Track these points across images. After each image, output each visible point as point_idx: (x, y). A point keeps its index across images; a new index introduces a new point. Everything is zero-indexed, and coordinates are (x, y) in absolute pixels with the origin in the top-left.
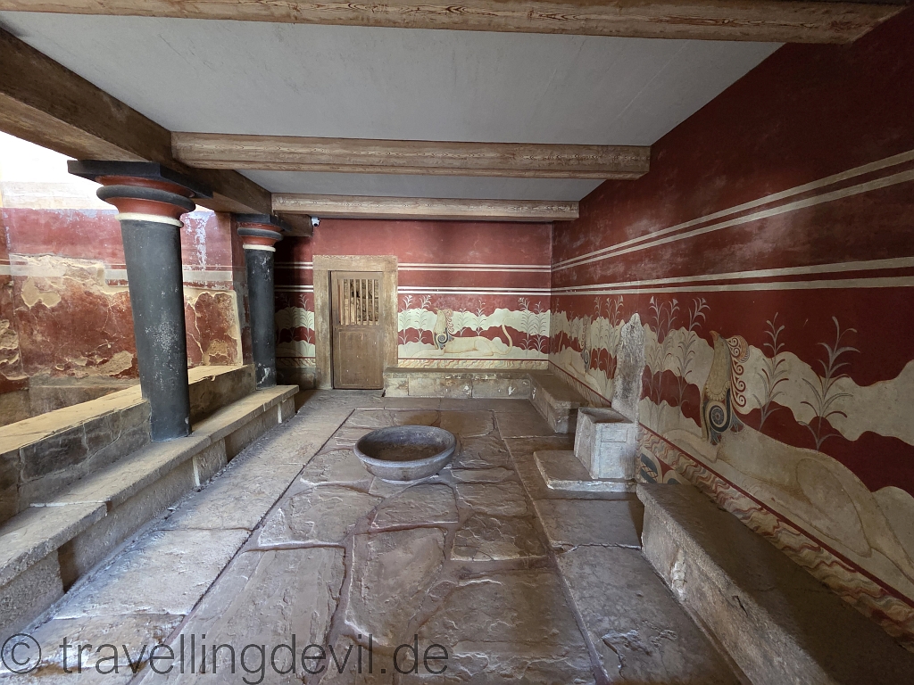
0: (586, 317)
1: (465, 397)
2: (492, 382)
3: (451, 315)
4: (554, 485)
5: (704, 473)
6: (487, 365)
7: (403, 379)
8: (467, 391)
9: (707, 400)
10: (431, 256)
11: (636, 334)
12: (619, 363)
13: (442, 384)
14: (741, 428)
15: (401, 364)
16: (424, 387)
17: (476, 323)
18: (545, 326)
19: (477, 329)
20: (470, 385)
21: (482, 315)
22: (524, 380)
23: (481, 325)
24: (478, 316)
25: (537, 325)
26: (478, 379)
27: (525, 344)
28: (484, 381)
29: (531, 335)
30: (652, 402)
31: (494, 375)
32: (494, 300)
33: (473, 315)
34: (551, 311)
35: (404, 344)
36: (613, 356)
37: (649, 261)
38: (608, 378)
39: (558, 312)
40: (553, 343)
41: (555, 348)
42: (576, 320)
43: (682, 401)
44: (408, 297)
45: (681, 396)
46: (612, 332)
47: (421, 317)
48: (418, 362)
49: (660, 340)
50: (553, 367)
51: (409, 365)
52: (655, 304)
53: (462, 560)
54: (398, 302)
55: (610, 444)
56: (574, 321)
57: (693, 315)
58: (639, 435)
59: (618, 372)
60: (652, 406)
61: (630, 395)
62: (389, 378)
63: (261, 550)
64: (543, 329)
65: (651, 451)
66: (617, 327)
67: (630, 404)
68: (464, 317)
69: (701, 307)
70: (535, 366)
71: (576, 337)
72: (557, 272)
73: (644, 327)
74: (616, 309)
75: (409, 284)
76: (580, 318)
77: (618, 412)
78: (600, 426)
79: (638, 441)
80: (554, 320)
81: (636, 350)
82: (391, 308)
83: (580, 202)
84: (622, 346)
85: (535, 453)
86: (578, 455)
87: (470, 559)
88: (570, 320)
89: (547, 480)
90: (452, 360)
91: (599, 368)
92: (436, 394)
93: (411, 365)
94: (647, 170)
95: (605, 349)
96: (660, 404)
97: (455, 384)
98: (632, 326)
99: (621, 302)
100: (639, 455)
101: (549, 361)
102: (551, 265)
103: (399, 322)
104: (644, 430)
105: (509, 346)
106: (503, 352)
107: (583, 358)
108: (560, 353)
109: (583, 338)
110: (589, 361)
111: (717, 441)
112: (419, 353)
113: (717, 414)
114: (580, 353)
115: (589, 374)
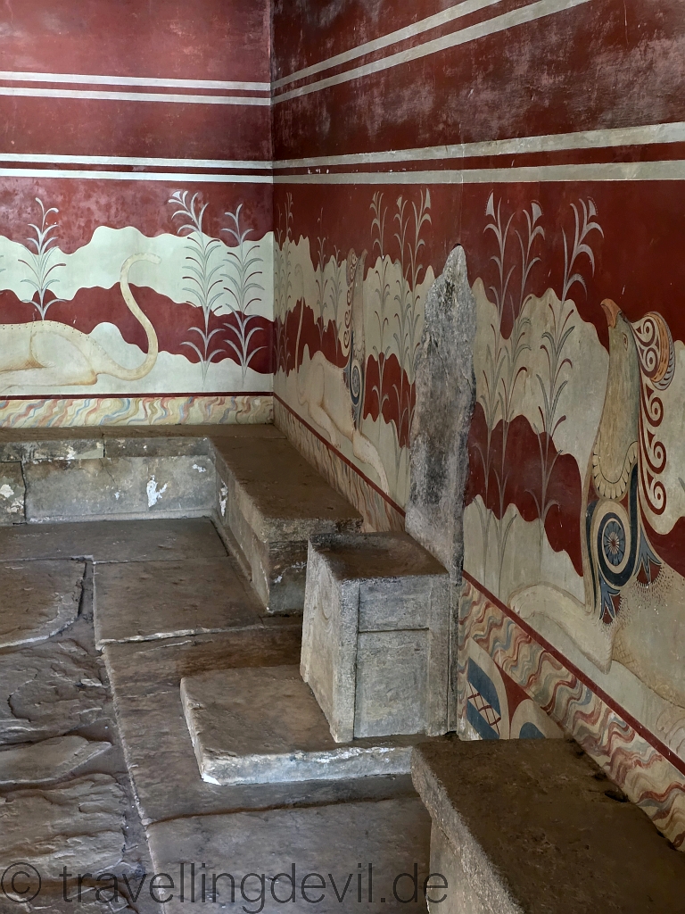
2: (91, 468)
4: (222, 773)
5: (588, 701)
6: (79, 415)
8: (7, 502)
9: (594, 498)
11: (458, 310)
12: (420, 398)
14: (656, 571)
17: (30, 275)
18: (259, 287)
19: (37, 294)
20: (17, 481)
21: (51, 250)
22: (195, 458)
23: (48, 284)
24: (35, 251)
25: (235, 282)
26: (45, 463)
27: (200, 343)
28: (63, 465)
29: (218, 314)
30: (489, 510)
31: (94, 447)
32: (88, 197)
33: (18, 249)
34: (276, 237)
36: (411, 378)
37: (484, 80)
38: (401, 443)
39: (291, 241)
40: (282, 340)
41: (287, 355)
42: (332, 266)
43: (546, 504)
45: (545, 489)
46: (409, 305)
49: (506, 328)
50: (284, 414)
52: (496, 217)
55: (383, 636)
56: (327, 268)
57: (570, 255)
58: (462, 608)
59: (418, 426)
60: (489, 522)
61: (444, 493)
64: (253, 293)
65: (487, 649)
66: (418, 289)
67: (443, 519)
69: (586, 229)
70: (232, 413)
71: (332, 319)
72: (286, 105)
73: (473, 288)
74: (417, 233)
76: (340, 261)
77: (418, 543)
78: (352, 589)
79: (460, 623)
80: (283, 266)
81: (456, 359)
84: (426, 346)
85: (186, 680)
86: (310, 676)
88: (319, 266)
89: (202, 760)
91: (382, 416)
95: (394, 358)
96: (503, 514)
98: (448, 285)
99: (427, 210)
100: (464, 664)
101: (274, 395)
102: (271, 81)
104: (473, 592)
105: (146, 351)
106: (129, 371)
107: (347, 385)
108: (298, 371)
109: (348, 323)
110: (362, 392)
111: (612, 610)
113: (613, 535)
114: (342, 370)
115: (361, 434)
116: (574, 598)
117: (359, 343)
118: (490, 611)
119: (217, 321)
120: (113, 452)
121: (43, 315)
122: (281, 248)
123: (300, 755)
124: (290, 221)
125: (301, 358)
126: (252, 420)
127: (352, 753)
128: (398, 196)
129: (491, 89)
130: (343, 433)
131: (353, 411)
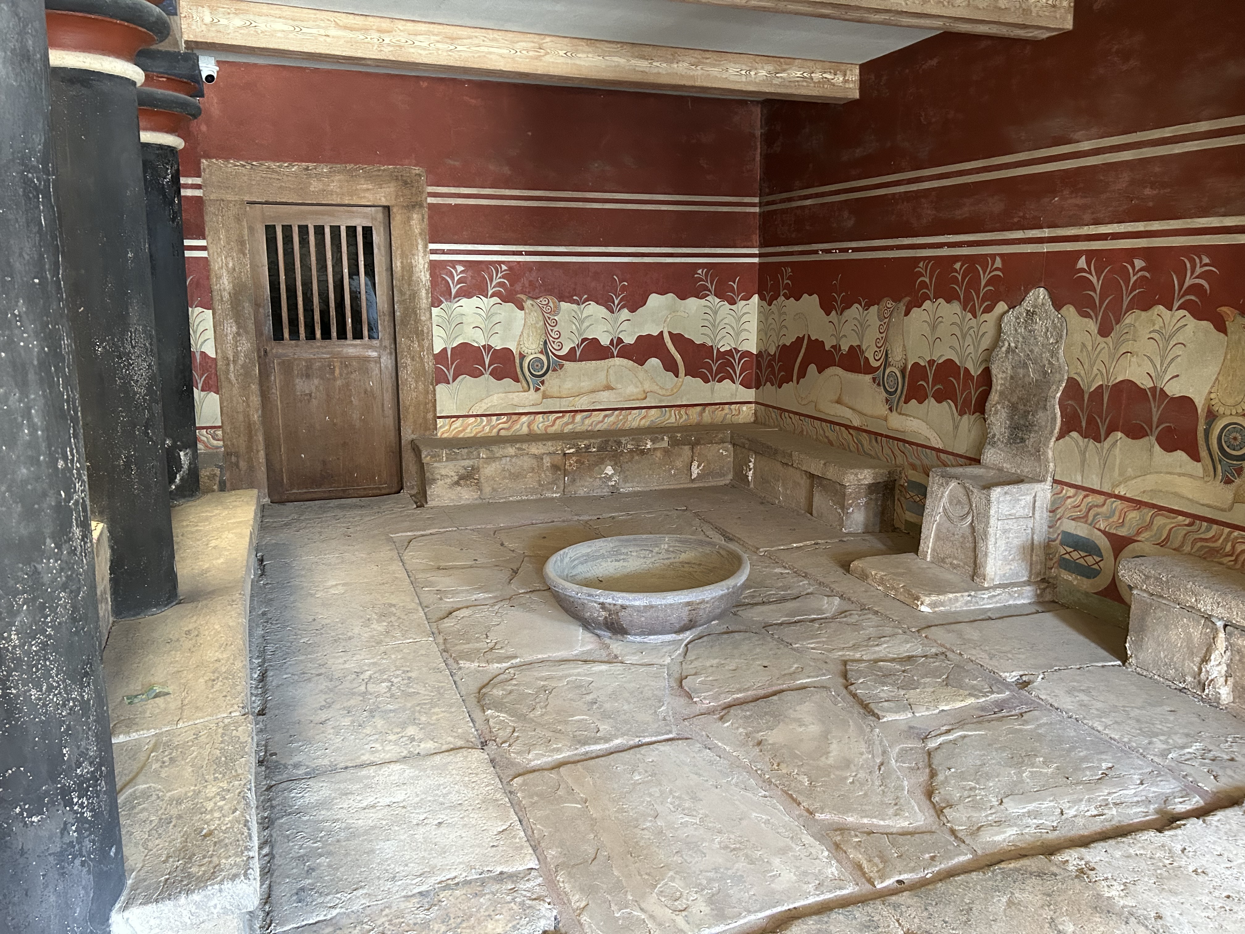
0: (890, 304)
1: (606, 492)
2: (659, 454)
3: (556, 311)
4: (933, 605)
5: (1208, 530)
6: (635, 420)
7: (467, 463)
8: (610, 478)
9: (1212, 416)
10: (506, 170)
11: (1039, 325)
12: (997, 382)
13: (555, 467)
15: (444, 429)
16: (515, 476)
17: (609, 327)
18: (748, 331)
19: (612, 341)
20: (616, 464)
21: (622, 310)
22: (721, 446)
23: (619, 333)
24: (612, 312)
25: (733, 328)
26: (631, 451)
27: (710, 371)
28: (643, 452)
29: (722, 350)
30: (1086, 440)
31: (663, 439)
32: (645, 274)
33: (601, 311)
34: (762, 298)
35: (449, 383)
36: (975, 371)
37: (1072, 192)
38: (962, 413)
39: (788, 299)
40: (770, 365)
41: (778, 374)
42: (855, 310)
43: (1157, 427)
44: (454, 268)
45: (1155, 419)
46: (972, 327)
47: (489, 317)
48: (484, 423)
49: (1105, 331)
50: (774, 414)
51: (464, 430)
52: (1090, 269)
53: (897, 718)
54: (431, 281)
55: (1009, 522)
56: (847, 313)
57: (1181, 285)
58: (1053, 503)
59: (996, 398)
60: (1087, 447)
61: (1032, 435)
62: (436, 461)
63: (543, 769)
64: (744, 335)
65: (1086, 522)
66: (986, 316)
67: (1033, 451)
68: (584, 316)
69: (1198, 271)
70: (729, 416)
71: (855, 344)
72: (784, 211)
73: (1061, 311)
74: (983, 283)
75: (456, 237)
76: (867, 307)
77: (1001, 470)
78: (996, 493)
79: (1050, 512)
80: (773, 316)
81: (1041, 354)
82: (414, 296)
83: (862, 67)
84: (1004, 349)
85: (856, 563)
86: (933, 556)
87: (910, 715)
88: (834, 312)
89: (918, 599)
90: (561, 415)
91: (932, 399)
92: (543, 490)
93: (468, 430)
94: (1069, 25)
95: (950, 361)
96: (1105, 439)
97: (583, 463)
98: (1028, 311)
99: (997, 269)
100: (1056, 535)
101: (756, 403)
102: (760, 196)
103: (436, 331)
104: (1067, 491)
105: (677, 376)
106: (667, 390)
107: (879, 384)
108: (798, 383)
109: (879, 345)
110: (901, 387)
111: (1233, 476)
112: (486, 401)
113: (1234, 434)
114: (871, 376)
115: (900, 414)
116: (1191, 476)
117: (897, 356)
118: (1089, 499)
119: (722, 355)
120: (674, 443)
121: (615, 354)
122: (770, 304)
123: (973, 593)
124: (787, 286)
125: (802, 374)
126: (741, 421)
127: (998, 591)
128: (955, 263)
129: (1082, 197)
130: (872, 417)
131: (887, 401)
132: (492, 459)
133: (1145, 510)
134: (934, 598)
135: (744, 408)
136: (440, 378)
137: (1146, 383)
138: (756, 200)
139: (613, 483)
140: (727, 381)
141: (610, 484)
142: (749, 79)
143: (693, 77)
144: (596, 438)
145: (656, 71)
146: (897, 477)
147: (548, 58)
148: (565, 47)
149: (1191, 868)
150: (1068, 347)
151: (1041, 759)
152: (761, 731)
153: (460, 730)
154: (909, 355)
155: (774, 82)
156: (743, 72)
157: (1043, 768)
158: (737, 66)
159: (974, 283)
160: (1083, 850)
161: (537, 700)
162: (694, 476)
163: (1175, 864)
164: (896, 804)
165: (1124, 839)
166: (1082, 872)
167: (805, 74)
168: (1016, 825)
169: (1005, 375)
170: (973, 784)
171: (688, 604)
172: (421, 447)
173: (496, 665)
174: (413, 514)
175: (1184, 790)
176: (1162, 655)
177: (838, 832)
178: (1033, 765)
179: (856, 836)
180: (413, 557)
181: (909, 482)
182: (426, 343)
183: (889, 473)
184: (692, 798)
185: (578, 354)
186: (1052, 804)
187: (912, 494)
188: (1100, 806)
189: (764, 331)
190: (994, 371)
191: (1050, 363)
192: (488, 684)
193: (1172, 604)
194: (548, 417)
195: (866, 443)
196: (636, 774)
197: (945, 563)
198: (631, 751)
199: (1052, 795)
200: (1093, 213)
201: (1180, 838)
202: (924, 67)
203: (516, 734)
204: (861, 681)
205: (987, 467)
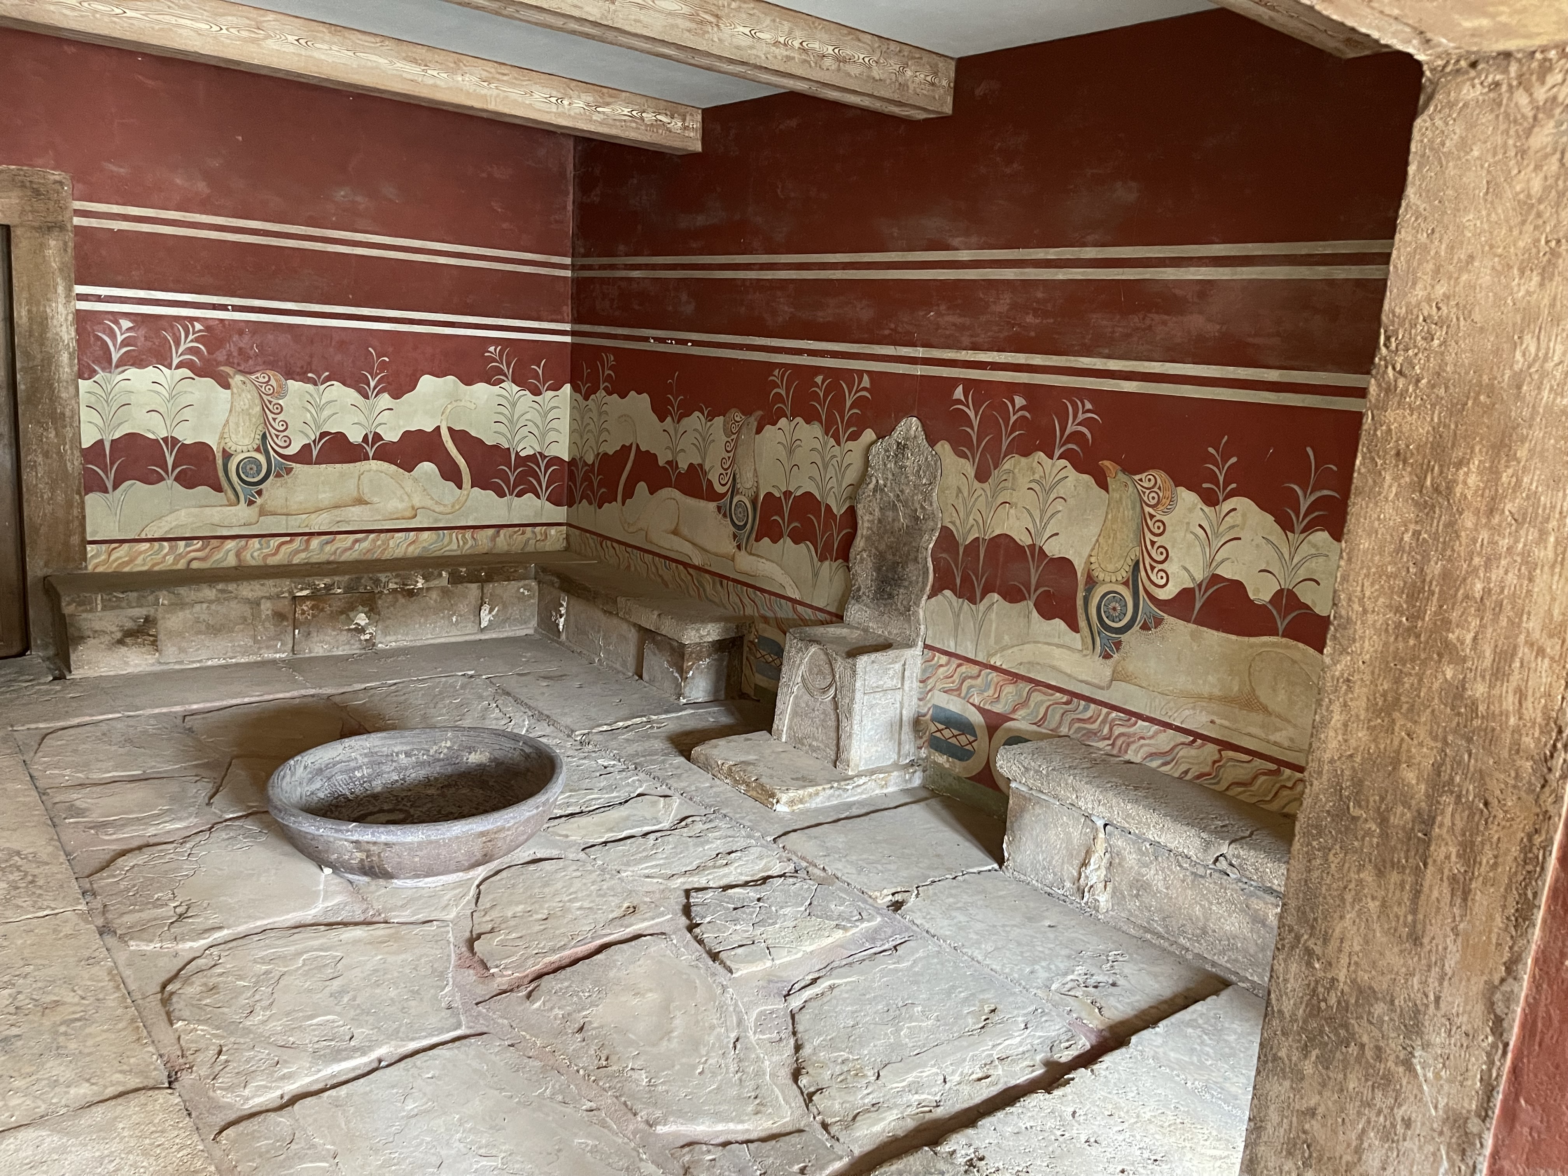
0: (736, 415)
1: (356, 649)
4: (791, 803)
5: (1086, 709)
6: (399, 546)
7: (137, 612)
8: (362, 630)
9: (1091, 582)
12: (863, 525)
14: (1159, 622)
15: (99, 560)
17: (362, 419)
18: (558, 431)
19: (366, 437)
20: (371, 610)
21: (381, 396)
22: (522, 583)
23: (377, 427)
24: (366, 397)
25: (538, 427)
26: (395, 590)
27: (507, 481)
28: (411, 594)
29: (522, 454)
30: (961, 600)
31: (440, 575)
32: (415, 348)
33: (351, 395)
34: (576, 388)
35: (106, 491)
36: (838, 510)
37: (949, 308)
38: (822, 559)
39: (610, 394)
40: (586, 478)
41: (598, 491)
42: (695, 420)
43: (1035, 590)
44: (116, 323)
45: (1034, 582)
46: (835, 456)
47: (172, 397)
48: (166, 551)
49: (982, 476)
50: (592, 541)
51: (131, 561)
52: (967, 400)
53: (754, 969)
54: (77, 341)
55: (877, 696)
56: (685, 421)
57: (1063, 431)
58: (924, 671)
59: (862, 544)
60: (961, 608)
61: (901, 591)
62: (86, 611)
63: (268, 1111)
64: (552, 437)
65: (959, 696)
66: (850, 445)
67: (902, 609)
68: (323, 402)
69: (1081, 417)
70: (532, 542)
71: (695, 462)
72: (603, 281)
73: (936, 448)
74: (848, 404)
75: (120, 278)
76: (711, 417)
77: (866, 630)
78: (863, 661)
79: (921, 682)
80: (590, 414)
81: (913, 496)
82: (49, 361)
83: (705, 111)
84: (871, 486)
85: (698, 749)
86: (789, 736)
87: (769, 964)
88: (669, 419)
89: (773, 795)
90: (288, 538)
91: (788, 540)
92: (259, 648)
93: (139, 560)
94: (948, 109)
95: (808, 494)
96: (981, 601)
97: (322, 610)
98: (899, 444)
99: (864, 389)
100: (926, 710)
101: (568, 525)
102: (573, 256)
103: (85, 414)
104: (939, 658)
105: (460, 487)
106: (445, 506)
107: (725, 515)
108: (623, 504)
109: (726, 467)
110: (752, 522)
111: (1112, 651)
112: (168, 518)
113: (1113, 604)
114: (715, 504)
115: (751, 554)
116: (1069, 648)
117: (746, 482)
118: (963, 669)
119: (522, 461)
120: (456, 579)
121: (371, 455)
122: (586, 398)
123: (835, 785)
124: (608, 378)
125: (629, 493)
126: (547, 549)
127: (863, 779)
128: (816, 375)
129: (960, 316)
130: (716, 555)
131: (735, 536)
132: (179, 605)
133: (1022, 684)
134: (792, 794)
135: (553, 531)
136: (94, 484)
137: (1024, 540)
138: (568, 261)
139: (368, 637)
140: (530, 495)
141: (362, 638)
142: (561, 109)
143: (484, 96)
144: (344, 573)
145: (431, 82)
146: (746, 632)
147: (271, 44)
148: (297, 32)
149: (1083, 1138)
150: (942, 491)
151: (920, 1008)
152: (583, 1009)
153: (132, 1060)
154: (761, 482)
155: (594, 118)
156: (553, 100)
157: (922, 1021)
158: (545, 90)
159: (838, 402)
160: (970, 1131)
161: (257, 997)
162: (484, 624)
163: (1067, 1135)
164: (756, 1098)
165: (1012, 1109)
166: (971, 1165)
167: (634, 113)
168: (896, 1106)
169: (871, 518)
170: (845, 1055)
171: (482, 834)
172: (59, 589)
173: (189, 944)
174: (47, 692)
175: (1070, 1031)
176: (1041, 858)
177: (687, 1149)
178: (911, 1018)
179: (709, 1152)
180: (48, 766)
181: (759, 637)
182: (69, 432)
183: (737, 627)
184: (491, 1128)
185: (315, 453)
186: (935, 1070)
187: (764, 653)
188: (985, 1065)
189: (578, 431)
190: (860, 511)
191: (922, 507)
192: (176, 975)
193: (1052, 800)
194: (268, 543)
195: (709, 588)
196: (409, 1101)
197: (803, 744)
198: (402, 1064)
199: (932, 1058)
200: (972, 336)
201: (1070, 1097)
202: (781, 127)
203: (223, 1058)
204: (708, 919)
205: (849, 626)
